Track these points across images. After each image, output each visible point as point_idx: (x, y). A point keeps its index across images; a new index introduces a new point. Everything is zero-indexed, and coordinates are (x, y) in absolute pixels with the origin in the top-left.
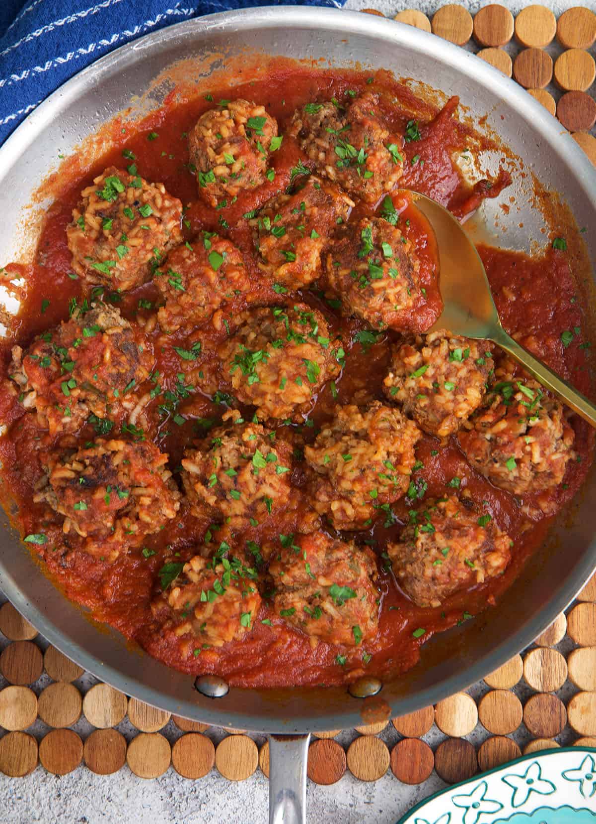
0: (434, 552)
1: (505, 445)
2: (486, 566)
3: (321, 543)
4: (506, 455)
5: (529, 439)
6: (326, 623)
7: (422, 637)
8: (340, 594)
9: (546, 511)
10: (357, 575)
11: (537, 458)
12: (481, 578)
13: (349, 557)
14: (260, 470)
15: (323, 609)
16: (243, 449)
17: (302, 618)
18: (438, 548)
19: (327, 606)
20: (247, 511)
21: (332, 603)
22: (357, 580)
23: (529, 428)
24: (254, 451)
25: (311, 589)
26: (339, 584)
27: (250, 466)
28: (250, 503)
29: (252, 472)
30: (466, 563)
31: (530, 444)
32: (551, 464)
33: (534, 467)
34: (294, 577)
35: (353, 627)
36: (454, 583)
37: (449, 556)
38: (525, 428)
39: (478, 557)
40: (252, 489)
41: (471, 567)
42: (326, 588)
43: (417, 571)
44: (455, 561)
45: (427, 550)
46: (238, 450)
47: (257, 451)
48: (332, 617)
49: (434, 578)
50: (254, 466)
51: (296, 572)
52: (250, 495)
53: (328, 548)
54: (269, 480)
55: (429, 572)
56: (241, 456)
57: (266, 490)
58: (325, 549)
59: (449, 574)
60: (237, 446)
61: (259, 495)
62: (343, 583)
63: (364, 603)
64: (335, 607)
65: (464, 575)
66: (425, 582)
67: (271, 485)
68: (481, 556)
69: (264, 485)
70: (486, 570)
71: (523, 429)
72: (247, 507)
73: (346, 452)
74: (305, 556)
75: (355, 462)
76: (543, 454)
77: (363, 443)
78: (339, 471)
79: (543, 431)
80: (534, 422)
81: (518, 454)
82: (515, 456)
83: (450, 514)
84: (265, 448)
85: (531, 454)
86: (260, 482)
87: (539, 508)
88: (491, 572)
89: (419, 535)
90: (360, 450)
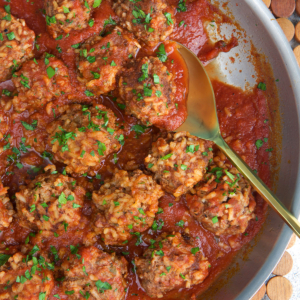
0: (162, 268)
1: (213, 208)
2: (192, 279)
3: (94, 254)
4: (213, 214)
5: (228, 206)
8: (102, 286)
9: (233, 247)
11: (231, 218)
12: (188, 285)
13: (110, 264)
14: (62, 205)
15: (91, 293)
16: (54, 191)
17: (78, 297)
18: (164, 266)
19: (94, 292)
21: (96, 291)
23: (229, 199)
24: (60, 193)
25: (85, 281)
26: (102, 280)
27: (56, 202)
28: (54, 223)
29: (57, 206)
30: (180, 276)
31: (228, 209)
32: (240, 221)
33: (229, 222)
34: (75, 273)
36: (172, 286)
37: (170, 272)
39: (188, 273)
40: (56, 215)
41: (183, 279)
42: (94, 282)
43: (150, 277)
44: (174, 274)
45: (158, 266)
46: (50, 191)
47: (63, 193)
48: (95, 299)
49: (160, 283)
50: (59, 203)
51: (77, 270)
52: (55, 219)
53: (98, 257)
54: (67, 211)
55: (157, 279)
56: (52, 195)
57: (65, 217)
58: (96, 258)
59: (169, 281)
60: (50, 189)
61: (60, 220)
62: (104, 280)
63: (116, 292)
64: (98, 294)
65: (178, 283)
66: (155, 284)
67: (68, 215)
68: (190, 273)
69: (64, 214)
70: (192, 281)
71: (225, 199)
72: (53, 226)
73: (116, 200)
74: (83, 261)
75: (121, 207)
76: (235, 215)
77: (127, 196)
78: (111, 211)
79: (237, 201)
80: (232, 195)
81: (220, 214)
82: (218, 215)
83: (174, 245)
84: (67, 191)
85: (228, 215)
86: (61, 212)
87: (229, 245)
88: (195, 282)
89: (154, 256)
90: (125, 200)
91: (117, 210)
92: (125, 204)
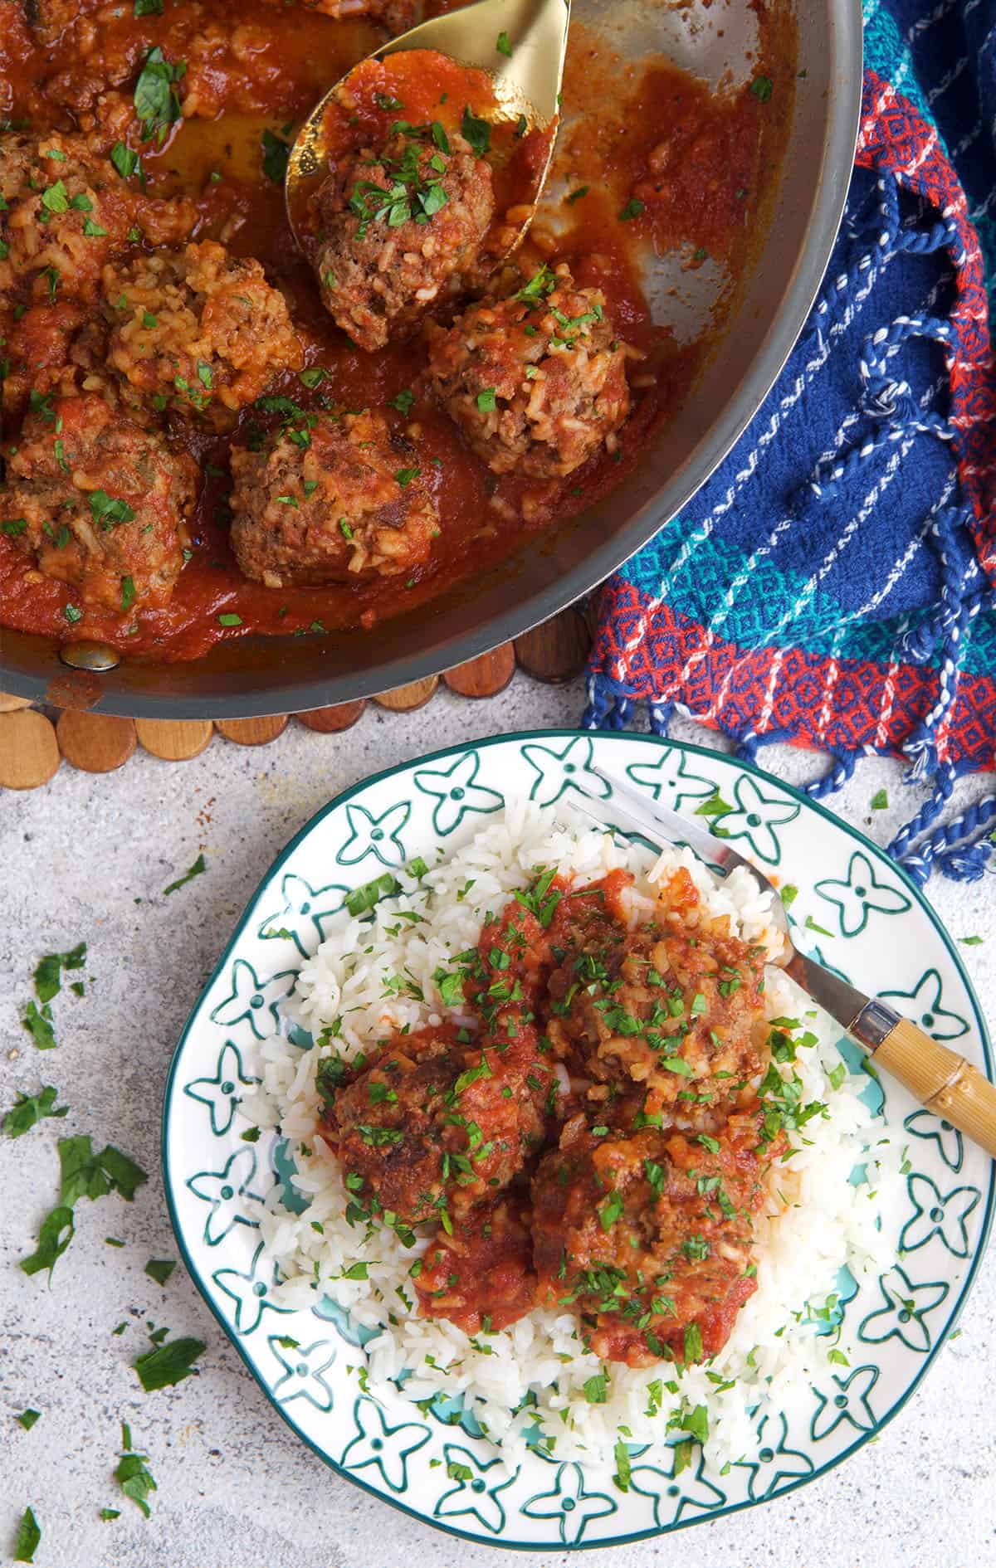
0: (292, 479)
1: (489, 365)
2: (372, 546)
3: (95, 416)
4: (484, 382)
5: (532, 372)
6: (75, 558)
7: (230, 628)
8: (108, 509)
9: (528, 517)
10: (148, 486)
11: (534, 410)
12: (357, 564)
13: (139, 452)
14: (53, 215)
15: (72, 531)
16: (35, 172)
17: (38, 542)
18: (302, 478)
19: (82, 527)
20: (16, 288)
21: (91, 524)
22: (145, 494)
23: (546, 356)
24: (54, 181)
25: (59, 493)
26: (111, 492)
27: (35, 203)
28: (22, 270)
29: (38, 215)
30: (339, 527)
31: (532, 381)
32: (562, 435)
33: (530, 426)
34: (33, 462)
35: (123, 578)
36: (310, 555)
37: (314, 498)
38: (539, 355)
39: (364, 527)
40: (31, 247)
41: (346, 538)
42: (86, 493)
43: (255, 504)
44: (322, 511)
45: (284, 473)
46: (27, 172)
47: (60, 183)
48: (87, 548)
49: (278, 528)
50: (43, 205)
51: (38, 453)
52: (26, 256)
53: (107, 427)
54: (65, 238)
55: (272, 514)
56: (26, 182)
57: (55, 256)
58: (99, 427)
59: (305, 532)
60: (26, 164)
61: (42, 260)
62: (117, 492)
63: (149, 539)
64: (94, 533)
65: (330, 546)
66: (263, 529)
67: (66, 248)
68: (370, 526)
69: (53, 246)
70: (371, 555)
71: (534, 353)
72: (17, 278)
73: (156, 311)
74: (59, 427)
75: (156, 335)
76: (547, 407)
77: (188, 314)
78: (126, 332)
79: (565, 369)
80: (558, 349)
81: (505, 390)
82: (499, 390)
83: (354, 439)
84: (76, 184)
85: (526, 399)
86: (47, 237)
87: (519, 509)
88: (377, 560)
89: (281, 442)
90: (176, 322)
91: (143, 337)
92: (172, 331)
